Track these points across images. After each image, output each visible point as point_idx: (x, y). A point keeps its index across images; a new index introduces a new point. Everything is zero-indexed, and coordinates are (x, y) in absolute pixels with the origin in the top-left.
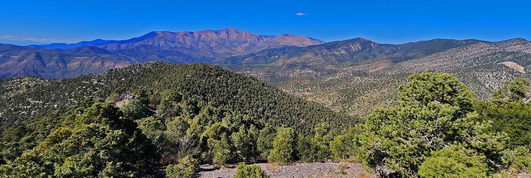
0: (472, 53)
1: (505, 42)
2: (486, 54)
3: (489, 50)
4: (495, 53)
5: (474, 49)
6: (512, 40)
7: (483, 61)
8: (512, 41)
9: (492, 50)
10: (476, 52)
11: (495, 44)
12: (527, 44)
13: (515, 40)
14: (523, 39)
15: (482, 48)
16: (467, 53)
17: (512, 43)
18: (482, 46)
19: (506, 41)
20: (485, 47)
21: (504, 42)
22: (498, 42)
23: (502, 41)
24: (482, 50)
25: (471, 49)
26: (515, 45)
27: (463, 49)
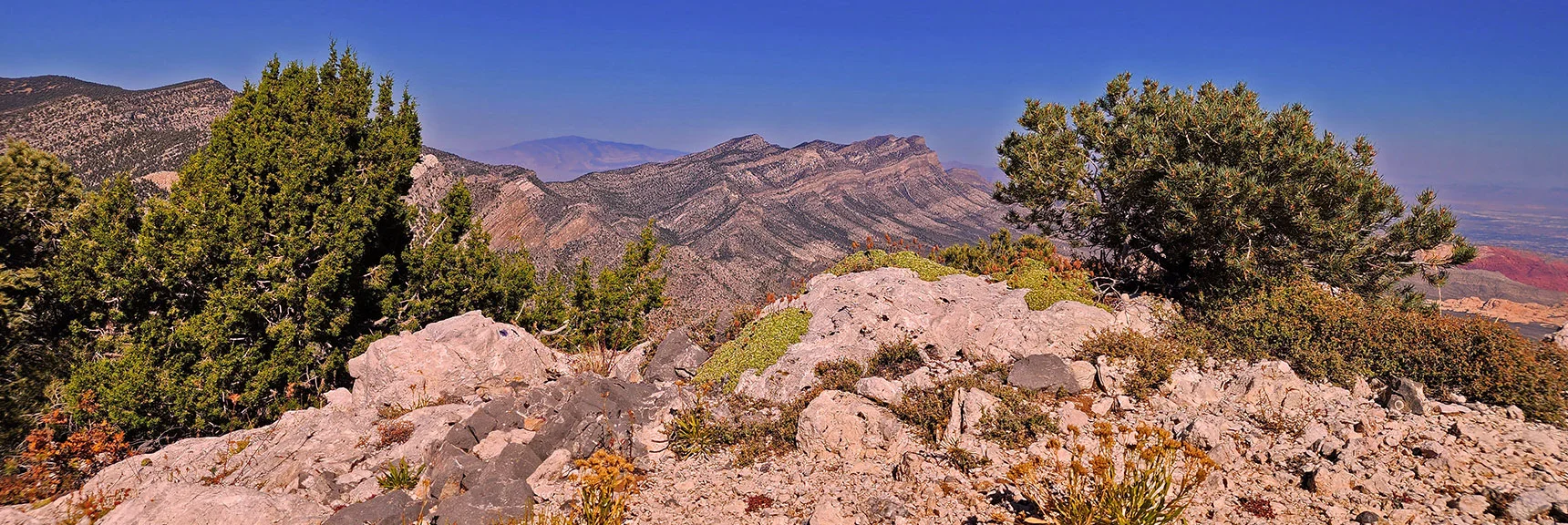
0: (51, 137)
1: (168, 94)
2: (97, 142)
3: (106, 127)
4: (128, 140)
5: (55, 120)
6: (186, 87)
7: (89, 173)
8: (184, 90)
9: (117, 124)
10: (63, 134)
11: (137, 98)
12: (228, 103)
13: (195, 85)
14: (218, 85)
15: (84, 118)
16: (28, 138)
17: (187, 98)
18: (82, 110)
19: (168, 90)
20: (91, 112)
21: (164, 92)
22: (145, 92)
23: (156, 90)
24: (83, 126)
25: (45, 122)
26: (197, 105)
27: (12, 122)
